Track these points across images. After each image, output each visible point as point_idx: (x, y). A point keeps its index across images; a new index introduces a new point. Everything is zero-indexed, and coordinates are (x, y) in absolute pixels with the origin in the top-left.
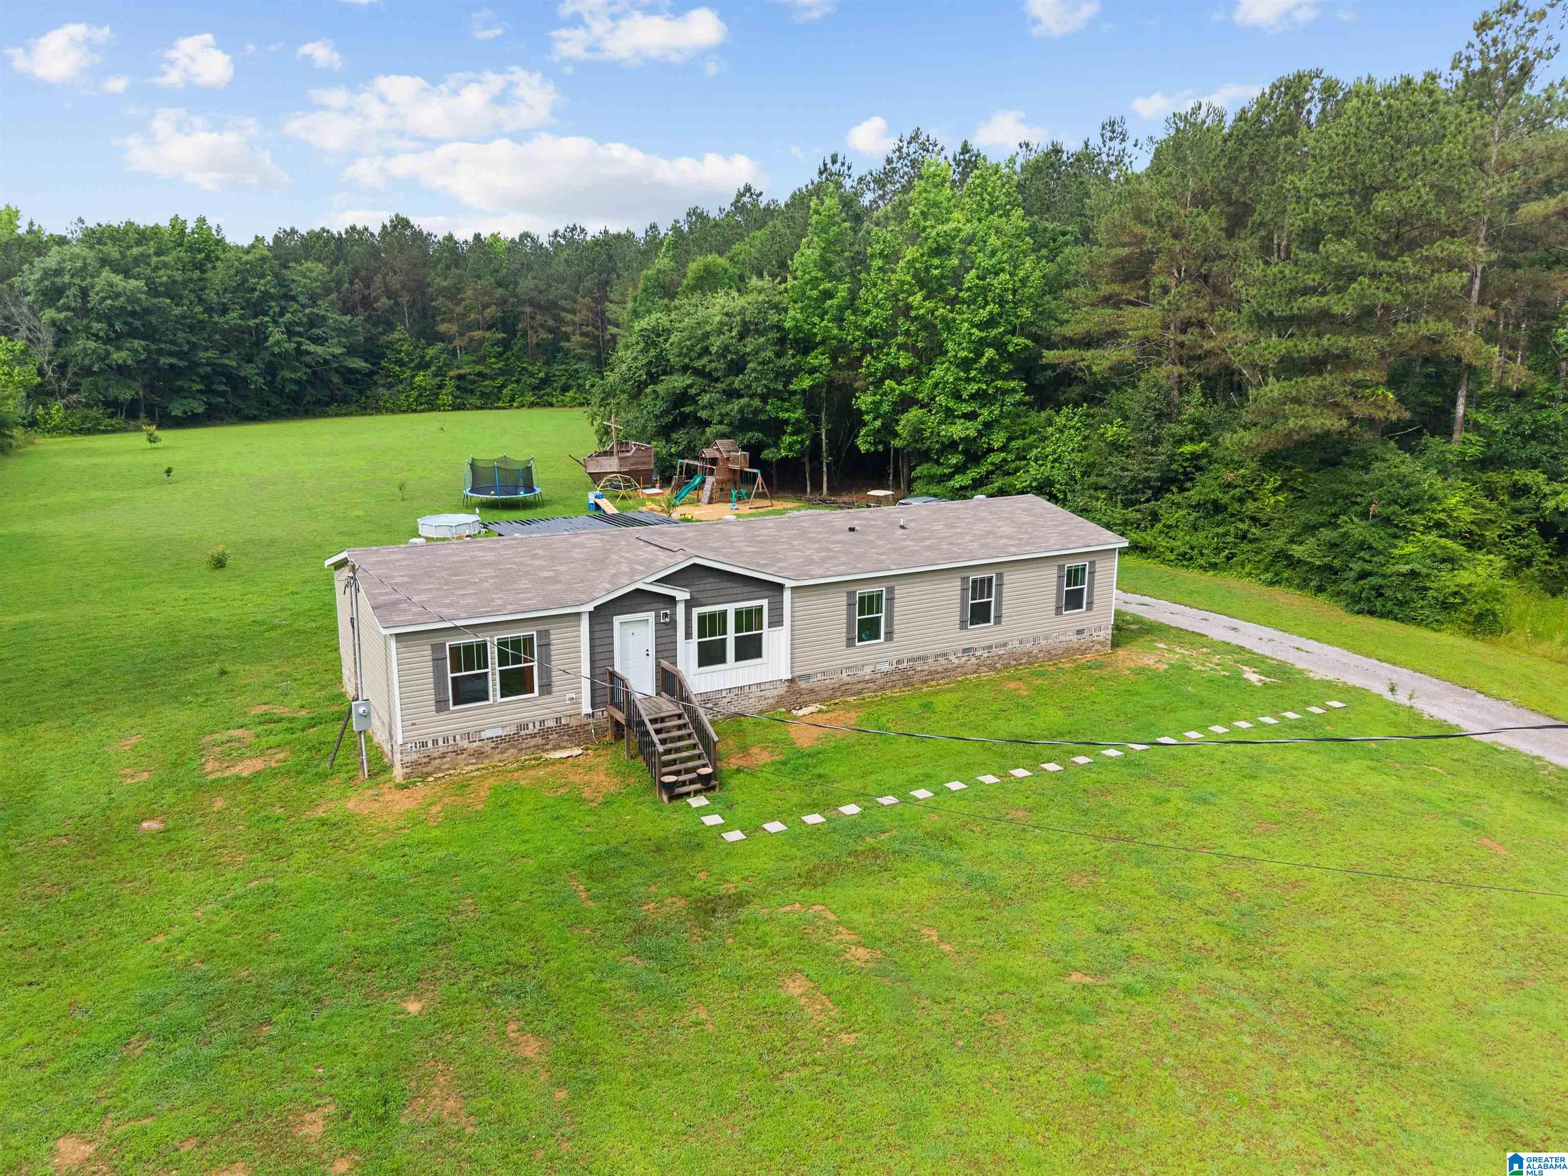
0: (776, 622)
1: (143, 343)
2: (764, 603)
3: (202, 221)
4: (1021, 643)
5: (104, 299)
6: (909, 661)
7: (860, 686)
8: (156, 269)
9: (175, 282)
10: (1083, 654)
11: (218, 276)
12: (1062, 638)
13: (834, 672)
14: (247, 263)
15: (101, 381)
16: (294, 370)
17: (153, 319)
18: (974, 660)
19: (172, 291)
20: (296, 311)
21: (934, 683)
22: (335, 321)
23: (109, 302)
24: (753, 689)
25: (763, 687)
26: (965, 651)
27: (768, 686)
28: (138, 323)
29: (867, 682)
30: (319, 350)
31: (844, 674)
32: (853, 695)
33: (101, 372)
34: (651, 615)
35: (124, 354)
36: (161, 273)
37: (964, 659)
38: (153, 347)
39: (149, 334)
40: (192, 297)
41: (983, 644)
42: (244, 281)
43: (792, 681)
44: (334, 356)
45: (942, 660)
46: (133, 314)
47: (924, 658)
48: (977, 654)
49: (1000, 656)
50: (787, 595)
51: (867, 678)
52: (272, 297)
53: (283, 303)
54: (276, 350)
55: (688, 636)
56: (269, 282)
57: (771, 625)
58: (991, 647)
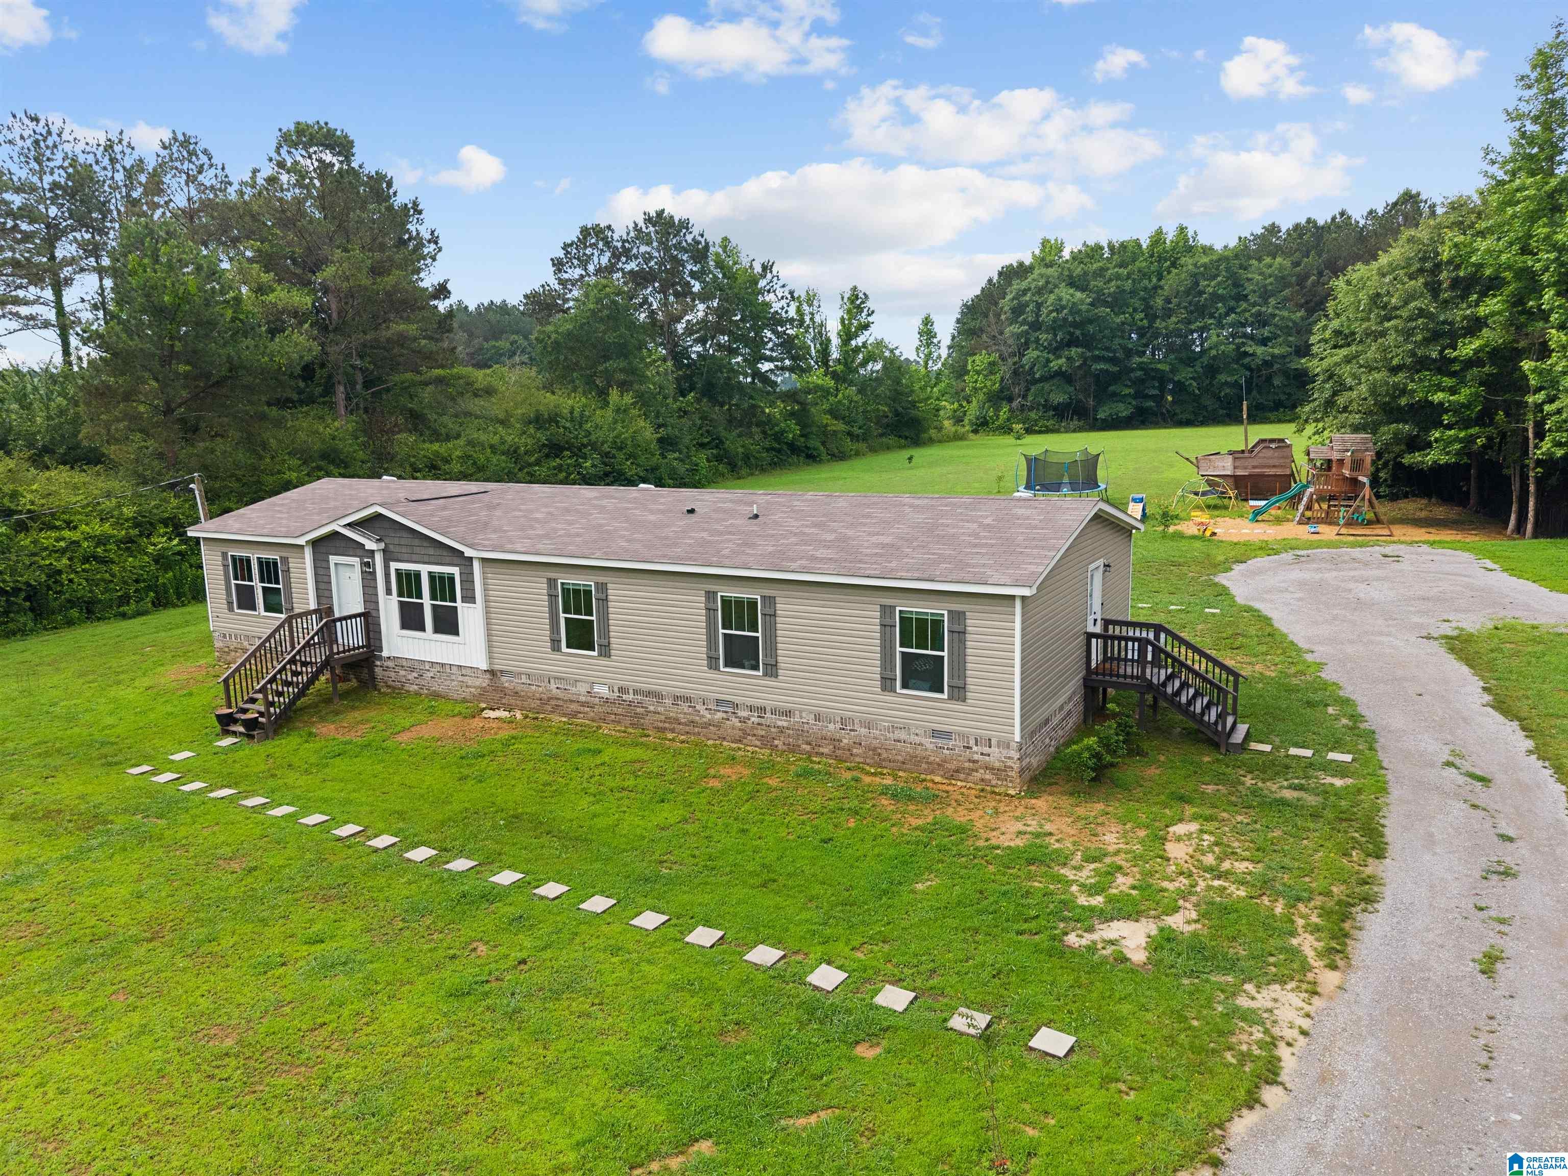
0: (469, 598)
1: (1079, 350)
2: (455, 571)
3: (1182, 229)
4: (818, 717)
5: (1052, 311)
6: (636, 692)
7: (574, 707)
8: (1110, 280)
9: (1124, 291)
10: (952, 777)
11: (1172, 282)
12: (902, 735)
13: (541, 678)
14: (1205, 266)
15: (1047, 386)
16: (1231, 373)
17: (1091, 328)
18: (735, 721)
19: (1117, 302)
20: (1245, 311)
21: (670, 736)
22: (1282, 318)
23: (1055, 314)
24: (454, 670)
25: (464, 672)
26: (719, 702)
27: (468, 672)
28: (1078, 332)
29: (583, 704)
30: (1260, 350)
31: (553, 686)
32: (564, 715)
33: (1043, 379)
34: (356, 561)
35: (1063, 361)
36: (1113, 283)
37: (719, 715)
38: (1089, 354)
39: (1086, 342)
40: (1138, 305)
41: (750, 701)
42: (1197, 284)
43: (492, 672)
44: (1273, 356)
45: (685, 707)
46: (1075, 325)
47: (658, 696)
48: (743, 713)
49: (781, 730)
50: (476, 565)
51: (583, 699)
52: (1222, 298)
53: (1232, 303)
54: (1214, 352)
55: (389, 592)
56: (1219, 284)
57: (464, 600)
58: (763, 709)
